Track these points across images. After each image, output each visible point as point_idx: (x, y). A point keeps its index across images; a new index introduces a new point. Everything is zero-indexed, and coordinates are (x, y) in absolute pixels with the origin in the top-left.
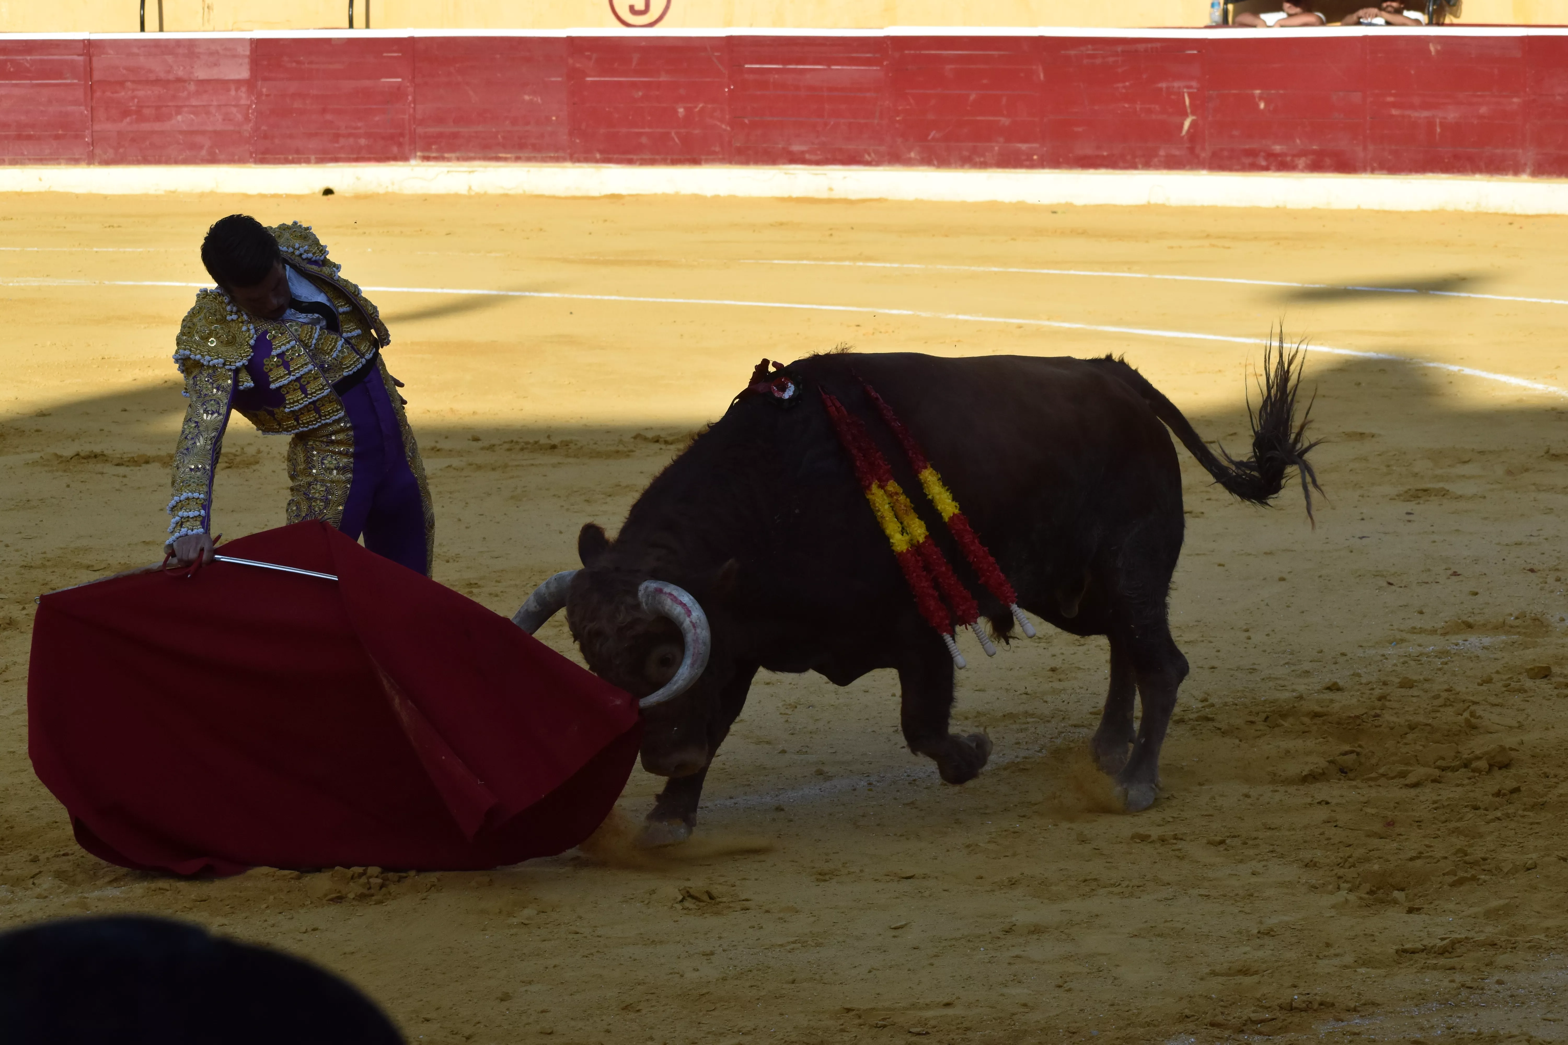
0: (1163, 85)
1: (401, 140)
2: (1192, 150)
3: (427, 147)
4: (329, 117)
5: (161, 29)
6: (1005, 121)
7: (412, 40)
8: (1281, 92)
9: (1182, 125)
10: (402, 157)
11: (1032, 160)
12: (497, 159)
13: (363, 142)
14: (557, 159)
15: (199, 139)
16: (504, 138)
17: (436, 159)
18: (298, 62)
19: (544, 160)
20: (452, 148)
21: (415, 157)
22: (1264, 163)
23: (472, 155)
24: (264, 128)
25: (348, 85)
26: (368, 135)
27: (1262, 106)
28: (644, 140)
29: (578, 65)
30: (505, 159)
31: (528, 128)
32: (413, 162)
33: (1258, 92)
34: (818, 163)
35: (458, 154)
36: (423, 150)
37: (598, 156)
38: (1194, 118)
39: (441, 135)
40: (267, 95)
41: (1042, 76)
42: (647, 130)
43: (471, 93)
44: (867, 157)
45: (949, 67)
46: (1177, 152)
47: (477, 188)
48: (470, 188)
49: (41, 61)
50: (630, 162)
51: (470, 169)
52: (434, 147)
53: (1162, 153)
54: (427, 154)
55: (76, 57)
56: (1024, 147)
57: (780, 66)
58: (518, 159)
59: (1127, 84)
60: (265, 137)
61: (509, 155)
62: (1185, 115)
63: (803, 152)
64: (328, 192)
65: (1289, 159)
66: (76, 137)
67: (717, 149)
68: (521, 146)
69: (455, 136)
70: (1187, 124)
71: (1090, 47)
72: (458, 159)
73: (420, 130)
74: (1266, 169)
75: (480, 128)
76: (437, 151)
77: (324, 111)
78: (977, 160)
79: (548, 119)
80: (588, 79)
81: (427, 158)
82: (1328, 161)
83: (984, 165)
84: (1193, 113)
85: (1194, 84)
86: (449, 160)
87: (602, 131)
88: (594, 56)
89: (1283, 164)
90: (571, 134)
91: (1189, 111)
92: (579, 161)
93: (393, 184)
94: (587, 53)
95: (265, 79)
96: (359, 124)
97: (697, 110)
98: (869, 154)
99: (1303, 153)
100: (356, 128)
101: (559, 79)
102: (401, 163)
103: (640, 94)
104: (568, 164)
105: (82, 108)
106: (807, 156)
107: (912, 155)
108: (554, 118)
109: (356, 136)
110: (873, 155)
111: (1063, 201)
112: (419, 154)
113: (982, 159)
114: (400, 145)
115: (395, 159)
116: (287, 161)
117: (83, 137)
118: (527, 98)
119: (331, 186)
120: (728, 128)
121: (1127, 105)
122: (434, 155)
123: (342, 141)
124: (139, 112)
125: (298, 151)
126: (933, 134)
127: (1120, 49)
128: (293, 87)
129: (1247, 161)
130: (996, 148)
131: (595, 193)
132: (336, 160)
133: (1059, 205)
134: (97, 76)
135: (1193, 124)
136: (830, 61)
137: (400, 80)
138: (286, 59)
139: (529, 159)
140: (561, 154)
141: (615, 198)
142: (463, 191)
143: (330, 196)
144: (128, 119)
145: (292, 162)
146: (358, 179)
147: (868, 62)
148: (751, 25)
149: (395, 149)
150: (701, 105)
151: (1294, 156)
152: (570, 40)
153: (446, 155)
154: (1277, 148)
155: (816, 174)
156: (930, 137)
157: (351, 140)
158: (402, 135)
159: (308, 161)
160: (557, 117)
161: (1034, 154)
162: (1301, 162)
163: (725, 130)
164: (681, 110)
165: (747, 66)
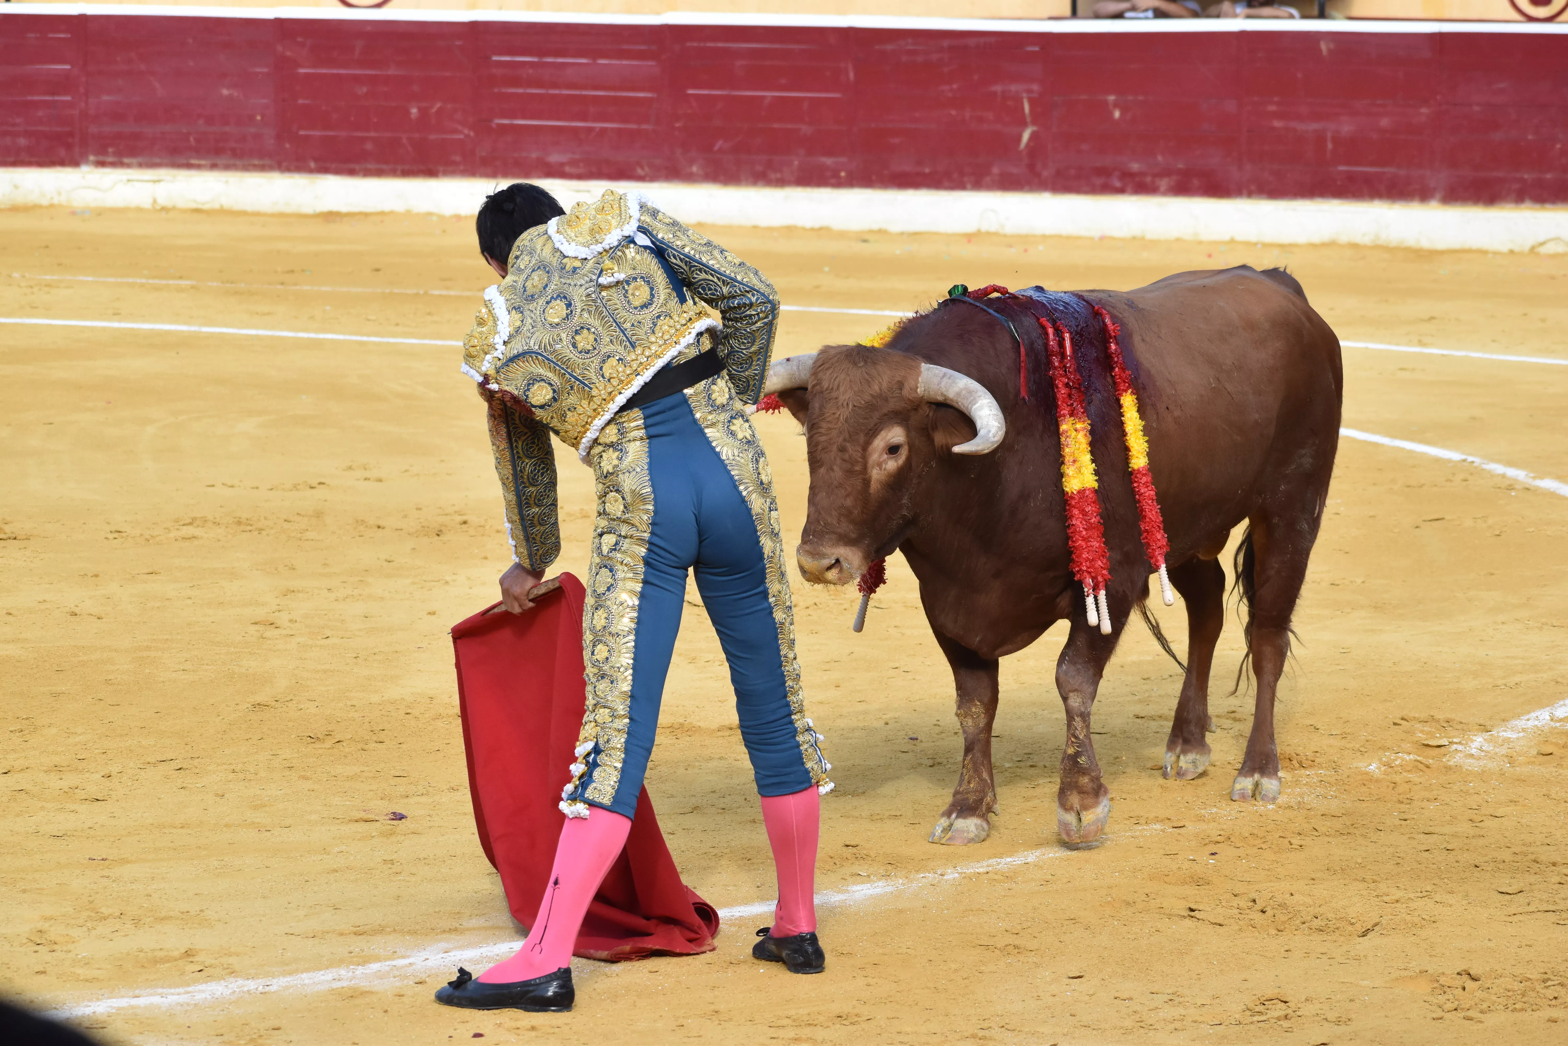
0: (998, 88)
1: (70, 140)
2: (1031, 167)
3: (101, 150)
6: (806, 129)
7: (83, 19)
8: (1141, 98)
9: (1019, 138)
11: (839, 177)
12: (189, 166)
13: (22, 141)
14: (262, 168)
16: (197, 140)
17: (113, 165)
19: (246, 168)
21: (87, 162)
22: (1118, 184)
23: (158, 160)
27: (1117, 114)
28: (369, 146)
29: (288, 54)
30: (198, 167)
31: (227, 129)
33: (1112, 98)
34: (580, 177)
35: (140, 159)
36: (96, 153)
37: (312, 165)
38: (1035, 128)
41: (852, 75)
42: (373, 134)
43: (157, 85)
44: (640, 172)
45: (739, 63)
46: (1015, 170)
47: (163, 201)
48: (155, 201)
50: (352, 173)
51: (155, 178)
52: (110, 150)
53: (996, 170)
54: (101, 158)
56: (829, 161)
57: (535, 59)
58: (213, 167)
59: (955, 86)
61: (203, 162)
62: (1024, 124)
63: (562, 164)
65: (1148, 179)
67: (458, 158)
68: (218, 151)
69: (137, 136)
70: (1026, 136)
71: (910, 41)
72: (140, 165)
73: (93, 129)
74: (1121, 191)
75: (168, 128)
76: (115, 154)
78: (773, 176)
79: (251, 118)
80: (302, 71)
81: (101, 164)
82: (1196, 182)
83: (781, 183)
84: (1034, 122)
85: (1035, 87)
86: (129, 166)
89: (1141, 186)
91: (1028, 119)
93: (59, 193)
94: (299, 39)
96: (18, 120)
97: (434, 110)
98: (642, 168)
99: (1166, 173)
100: (14, 125)
101: (265, 70)
103: (365, 89)
106: (568, 169)
107: (694, 169)
108: (259, 118)
110: (647, 169)
111: (875, 227)
112: (92, 158)
113: (779, 176)
114: (69, 147)
115: (62, 163)
118: (225, 92)
120: (472, 134)
121: (953, 112)
122: (110, 159)
126: (719, 144)
127: (946, 43)
129: (1099, 181)
130: (796, 163)
131: (309, 210)
133: (871, 232)
135: (1034, 136)
136: (595, 54)
137: (68, 67)
139: (227, 167)
140: (267, 162)
141: (332, 216)
142: (147, 204)
146: (16, 187)
147: (640, 55)
148: (500, 8)
149: (62, 152)
150: (438, 105)
151: (1155, 176)
153: (126, 160)
154: (1135, 166)
155: (578, 191)
156: (716, 148)
158: (71, 134)
160: (263, 117)
161: (840, 171)
162: (1164, 183)
163: (467, 136)
164: (414, 111)
165: (495, 58)
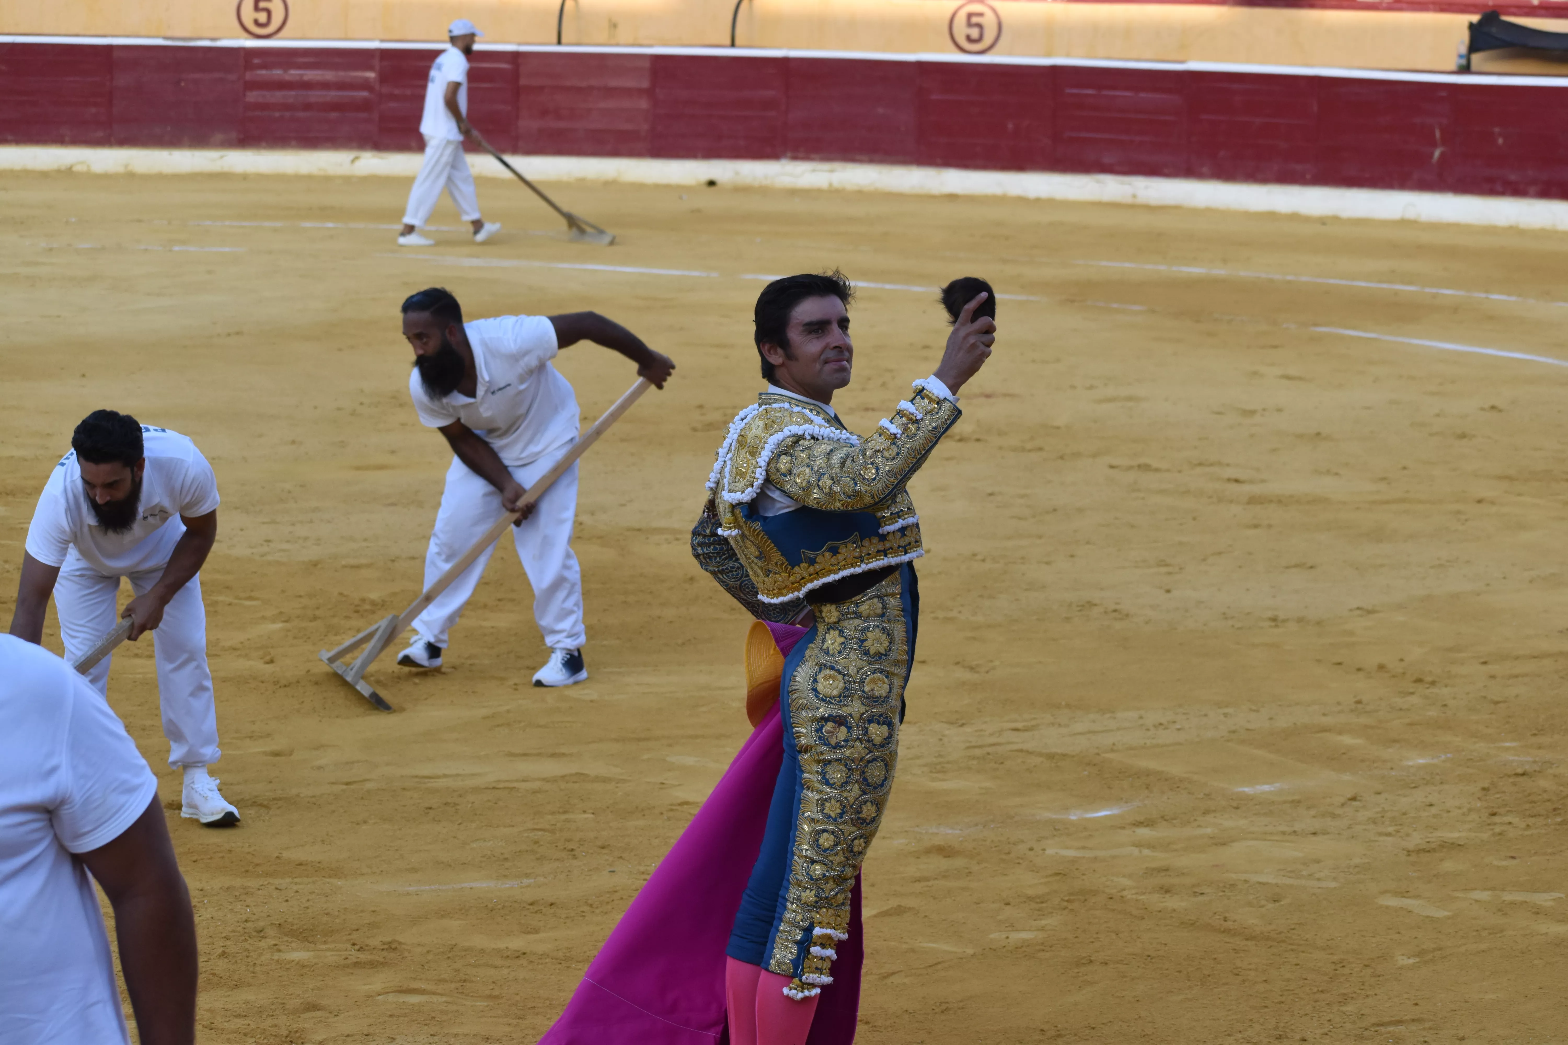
0: (1417, 120)
1: (775, 141)
2: (1440, 175)
3: (796, 149)
4: (714, 121)
5: (575, 44)
6: (1283, 144)
7: (786, 60)
8: (1517, 130)
9: (1432, 155)
10: (775, 156)
12: (855, 161)
13: (742, 142)
14: (906, 163)
15: (605, 136)
16: (861, 143)
17: (803, 159)
18: (690, 76)
20: (817, 150)
21: (785, 157)
22: (1500, 189)
23: (833, 157)
24: (659, 129)
25: (732, 95)
26: (746, 137)
27: (1500, 141)
28: (978, 149)
29: (925, 85)
30: (862, 162)
31: (881, 135)
32: (783, 161)
33: (1497, 130)
34: (1123, 173)
35: (821, 156)
36: (792, 151)
37: (940, 161)
38: (1443, 149)
39: (808, 139)
40: (662, 101)
41: (1315, 109)
42: (981, 141)
43: (834, 105)
44: (1165, 170)
45: (1237, 98)
46: (1428, 177)
47: (836, 184)
48: (831, 184)
51: (831, 169)
52: (802, 149)
53: (1415, 176)
54: (795, 155)
55: (507, 66)
56: (1298, 167)
57: (1095, 92)
58: (872, 162)
59: (1387, 118)
60: (659, 136)
61: (863, 158)
62: (1435, 146)
63: (1112, 165)
64: (712, 183)
65: (1522, 186)
66: (503, 132)
67: (1040, 159)
68: (875, 151)
69: (820, 140)
70: (1437, 153)
72: (821, 160)
73: (790, 135)
74: (1502, 194)
75: (841, 134)
76: (805, 152)
77: (710, 116)
78: (1259, 176)
79: (898, 129)
80: (934, 97)
81: (795, 159)
82: (1554, 189)
83: (1265, 181)
84: (1443, 144)
85: (1444, 120)
86: (813, 160)
87: (943, 140)
88: (939, 78)
89: (1516, 190)
90: (916, 142)
91: (1439, 142)
92: (923, 165)
93: (766, 178)
94: (933, 75)
95: (662, 88)
96: (739, 128)
97: (1024, 125)
99: (1534, 182)
100: (737, 131)
101: (909, 96)
102: (773, 162)
103: (977, 110)
104: (915, 168)
105: (509, 107)
106: (1116, 169)
107: (1205, 170)
108: (903, 129)
109: (737, 138)
110: (1170, 168)
111: (1331, 214)
112: (789, 154)
113: (1263, 176)
114: (774, 146)
115: (769, 157)
116: (677, 157)
117: (510, 131)
118: (881, 110)
119: (714, 179)
120: (1050, 142)
121: (1387, 136)
122: (801, 155)
123: (724, 141)
124: (555, 112)
125: (687, 148)
126: (1222, 153)
128: (685, 94)
129: (1487, 187)
130: (1276, 167)
131: (937, 192)
132: (720, 157)
133: (1327, 217)
134: (523, 82)
135: (1442, 154)
136: (1136, 89)
137: (774, 93)
138: (679, 72)
139: (881, 162)
140: (909, 159)
141: (952, 198)
142: (825, 186)
143: (713, 189)
144: (548, 117)
145: (683, 157)
146: (737, 173)
147: (1168, 91)
148: (1069, 57)
149: (769, 150)
150: (1027, 122)
151: (1526, 184)
152: (920, 64)
153: (812, 156)
154: (1513, 177)
155: (1122, 183)
156: (1220, 156)
157: (732, 141)
158: (775, 138)
159: (695, 157)
160: (906, 128)
162: (1532, 189)
163: (1047, 144)
164: (1010, 126)
165: (1069, 91)
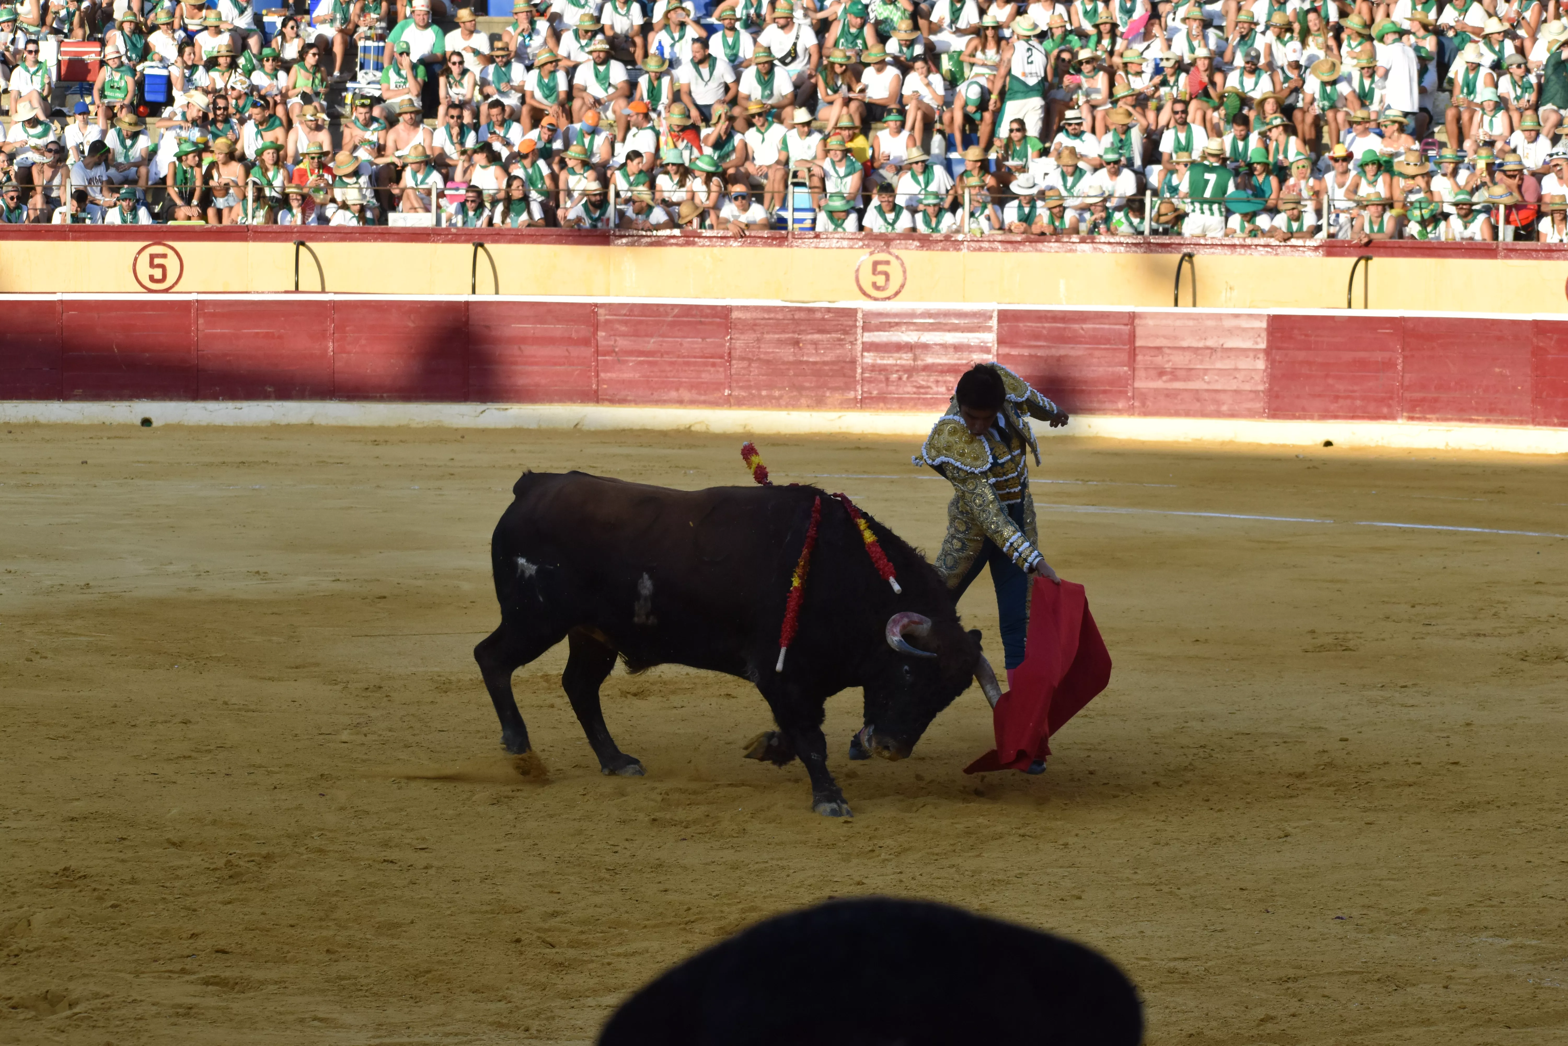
4: (1330, 381)
5: (1194, 305)
10: (1391, 417)
15: (1222, 397)
18: (1306, 335)
20: (1433, 411)
24: (1276, 389)
25: (1348, 356)
26: (1363, 398)
32: (1400, 421)
39: (1423, 400)
40: (1280, 362)
49: (1094, 329)
55: (1123, 327)
60: (1277, 397)
64: (1328, 444)
66: (1120, 392)
77: (1327, 376)
87: (1560, 400)
88: (1555, 336)
90: (1533, 401)
92: (1539, 424)
95: (1279, 348)
102: (1389, 422)
104: (1530, 427)
105: (1126, 368)
109: (1353, 398)
116: (1294, 417)
117: (1126, 392)
119: (1331, 439)
123: (1341, 402)
124: (1172, 373)
125: (1304, 409)
128: (1301, 355)
132: (1336, 417)
134: (1138, 343)
138: (1296, 332)
143: (1329, 448)
144: (1164, 378)
145: (1299, 418)
152: (1536, 323)
157: (1349, 402)
159: (1312, 418)
